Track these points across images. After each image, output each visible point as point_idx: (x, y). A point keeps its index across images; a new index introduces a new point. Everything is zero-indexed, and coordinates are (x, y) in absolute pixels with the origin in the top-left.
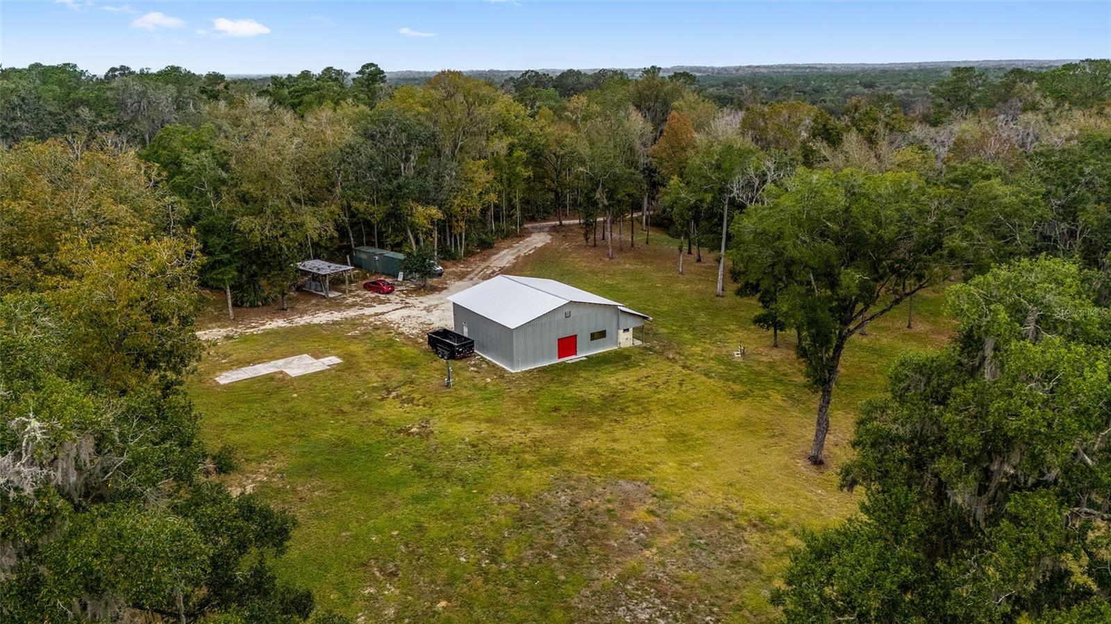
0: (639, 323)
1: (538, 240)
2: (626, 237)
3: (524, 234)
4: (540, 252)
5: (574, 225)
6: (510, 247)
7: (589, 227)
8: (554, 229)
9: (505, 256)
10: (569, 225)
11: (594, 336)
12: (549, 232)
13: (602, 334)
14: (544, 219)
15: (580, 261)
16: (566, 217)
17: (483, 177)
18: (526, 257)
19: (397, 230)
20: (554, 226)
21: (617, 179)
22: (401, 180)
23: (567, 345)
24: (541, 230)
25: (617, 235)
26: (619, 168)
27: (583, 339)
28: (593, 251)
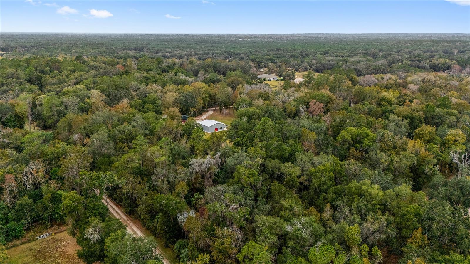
0: (227, 127)
1: (211, 113)
2: (228, 112)
3: (208, 111)
4: (211, 115)
5: (218, 109)
6: (205, 114)
7: (221, 110)
8: (214, 110)
9: (204, 116)
10: (217, 109)
11: (220, 128)
12: (213, 111)
13: (221, 128)
14: (212, 108)
15: (219, 117)
16: (217, 107)
17: (201, 101)
18: (209, 116)
19: (188, 112)
20: (214, 109)
21: (226, 102)
22: (189, 104)
23: (216, 129)
24: (211, 110)
25: (227, 111)
26: (226, 100)
27: (219, 129)
28: (221, 115)
